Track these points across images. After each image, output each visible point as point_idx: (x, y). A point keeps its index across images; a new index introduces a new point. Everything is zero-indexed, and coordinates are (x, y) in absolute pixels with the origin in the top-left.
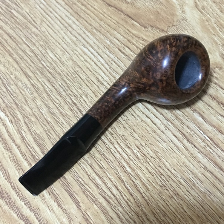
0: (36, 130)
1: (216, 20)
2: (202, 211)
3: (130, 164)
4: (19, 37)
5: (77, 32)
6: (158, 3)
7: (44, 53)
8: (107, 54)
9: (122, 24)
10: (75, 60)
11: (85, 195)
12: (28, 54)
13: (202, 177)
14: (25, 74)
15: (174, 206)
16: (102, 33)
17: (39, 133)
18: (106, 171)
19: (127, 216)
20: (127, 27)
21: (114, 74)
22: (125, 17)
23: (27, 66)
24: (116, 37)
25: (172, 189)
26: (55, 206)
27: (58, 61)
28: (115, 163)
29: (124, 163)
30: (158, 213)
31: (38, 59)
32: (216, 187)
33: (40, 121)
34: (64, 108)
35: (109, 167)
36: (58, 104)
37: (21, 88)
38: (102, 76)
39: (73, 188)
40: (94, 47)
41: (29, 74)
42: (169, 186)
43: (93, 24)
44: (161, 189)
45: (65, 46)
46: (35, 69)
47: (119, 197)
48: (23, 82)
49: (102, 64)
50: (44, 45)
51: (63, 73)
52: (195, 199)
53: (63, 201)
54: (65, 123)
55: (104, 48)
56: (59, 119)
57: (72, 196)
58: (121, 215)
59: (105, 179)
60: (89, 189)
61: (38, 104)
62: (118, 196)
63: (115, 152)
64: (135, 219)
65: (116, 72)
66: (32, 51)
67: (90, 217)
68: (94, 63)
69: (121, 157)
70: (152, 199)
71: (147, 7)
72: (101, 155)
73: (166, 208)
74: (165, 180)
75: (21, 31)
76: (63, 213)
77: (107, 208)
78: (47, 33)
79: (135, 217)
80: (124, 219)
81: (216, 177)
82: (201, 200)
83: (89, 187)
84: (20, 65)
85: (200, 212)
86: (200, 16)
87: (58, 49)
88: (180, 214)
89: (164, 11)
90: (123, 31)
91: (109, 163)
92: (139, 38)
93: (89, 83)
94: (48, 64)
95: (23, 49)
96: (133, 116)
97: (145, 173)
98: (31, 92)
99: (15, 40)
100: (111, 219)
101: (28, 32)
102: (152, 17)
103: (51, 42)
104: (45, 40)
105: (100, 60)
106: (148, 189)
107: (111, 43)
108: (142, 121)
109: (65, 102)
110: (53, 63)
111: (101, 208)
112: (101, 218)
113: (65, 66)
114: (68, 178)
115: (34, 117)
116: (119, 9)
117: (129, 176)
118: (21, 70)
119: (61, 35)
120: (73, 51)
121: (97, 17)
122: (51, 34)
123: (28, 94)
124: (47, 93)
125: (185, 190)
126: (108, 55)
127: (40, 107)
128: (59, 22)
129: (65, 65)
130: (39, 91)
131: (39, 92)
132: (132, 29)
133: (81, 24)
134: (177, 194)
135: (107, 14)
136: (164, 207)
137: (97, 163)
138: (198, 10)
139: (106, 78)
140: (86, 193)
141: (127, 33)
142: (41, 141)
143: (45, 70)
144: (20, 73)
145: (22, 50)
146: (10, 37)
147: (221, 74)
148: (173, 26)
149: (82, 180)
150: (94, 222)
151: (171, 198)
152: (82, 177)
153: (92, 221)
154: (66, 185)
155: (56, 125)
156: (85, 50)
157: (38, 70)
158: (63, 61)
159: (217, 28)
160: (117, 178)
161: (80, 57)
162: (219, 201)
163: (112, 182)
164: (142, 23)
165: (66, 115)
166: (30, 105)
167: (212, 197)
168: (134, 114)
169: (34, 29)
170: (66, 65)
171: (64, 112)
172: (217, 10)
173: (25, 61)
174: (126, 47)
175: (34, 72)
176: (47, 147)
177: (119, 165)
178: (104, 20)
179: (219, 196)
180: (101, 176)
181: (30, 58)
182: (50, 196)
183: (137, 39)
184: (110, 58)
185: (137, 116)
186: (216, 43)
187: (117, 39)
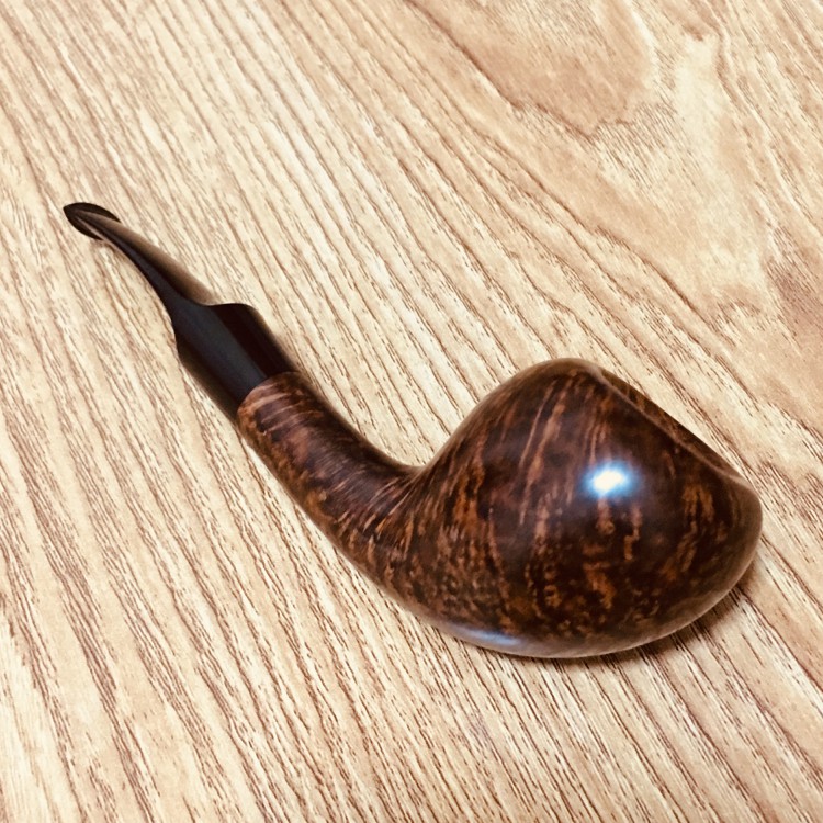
0: (22, 389)
1: (780, 137)
2: (557, 811)
3: (338, 584)
4: (49, 39)
5: (265, 69)
6: (586, 30)
7: (126, 117)
8: (355, 171)
9: (437, 77)
10: (234, 167)
11: (142, 665)
12: (65, 108)
13: (588, 686)
14: (36, 177)
15: (462, 773)
16: (357, 91)
17: (33, 403)
18: (242, 592)
19: (277, 770)
20: (451, 92)
21: (361, 247)
22: (452, 51)
23: (50, 150)
24: (403, 116)
25: (468, 709)
26: (22, 681)
27: (168, 157)
28: (285, 571)
29: (314, 577)
30: (394, 785)
31: (98, 135)
32: (631, 736)
33: (45, 358)
34: (148, 330)
35: (257, 579)
36: (131, 312)
37: (7, 226)
38: (316, 245)
39: (103, 630)
40: (312, 135)
41: (50, 182)
42: (462, 697)
43: (330, 55)
44: (427, 701)
45: (207, 109)
46: (79, 169)
47: (268, 696)
48: (21, 205)
49: (327, 205)
50: (133, 89)
51: (176, 205)
52: (543, 763)
53: (55, 669)
54: (136, 385)
55: (350, 146)
56: (119, 367)
57: (95, 658)
58: (257, 765)
59: (230, 618)
60: (162, 642)
61: (54, 296)
62: (266, 691)
63: (294, 531)
64: (305, 788)
65: (369, 240)
66: (85, 102)
67: (142, 747)
68: (297, 193)
69: (309, 553)
70: (388, 729)
71: (543, 36)
72: (241, 530)
73: (429, 771)
74: (451, 670)
75: (62, 20)
76: (45, 712)
77: (213, 726)
78: (154, 48)
79: (307, 781)
80: (265, 781)
81: (639, 698)
82: (564, 771)
83: (166, 638)
84: (25, 142)
85: (551, 812)
86: (725, 107)
87: (180, 114)
88: (475, 805)
89: (601, 64)
90: (433, 100)
91: (262, 566)
92: (485, 138)
93: (262, 262)
94: (129, 159)
95: (51, 87)
96: (393, 412)
97: (385, 632)
98: (41, 248)
99: (32, 49)
100: (215, 769)
101: (85, 30)
102: (551, 74)
103: (162, 85)
104: (139, 70)
105: (324, 188)
106: (379, 691)
107: (380, 134)
108: (422, 440)
109: (156, 310)
110: (148, 160)
111: (190, 723)
112: (180, 760)
113: (188, 179)
114: (98, 586)
115: (30, 340)
116: (438, 20)
117: (323, 630)
118: (23, 159)
119: (205, 67)
120: (231, 133)
121: (353, 31)
122: (168, 53)
123: (30, 252)
124: (98, 264)
125: (517, 720)
126: (357, 174)
127: (60, 309)
128: (207, 20)
129: (191, 177)
130: (71, 248)
131: (69, 252)
132: (469, 101)
133: (289, 43)
134: (480, 729)
135: (392, 28)
136: (421, 766)
137: (217, 557)
138: (721, 86)
139: (329, 256)
140: (150, 655)
141: (447, 113)
142: (33, 432)
143: (113, 178)
144: (17, 168)
145: (48, 91)
146: (16, 34)
147: (751, 330)
148: (619, 121)
149: (147, 606)
150: (151, 767)
151: (456, 740)
152: (149, 596)
153: (145, 763)
154: (82, 613)
155: (102, 385)
156: (278, 139)
157: (89, 172)
158: (189, 163)
159: (774, 164)
160: (278, 624)
161: (254, 160)
162: (630, 789)
163: (255, 637)
164: (508, 88)
165: (149, 357)
166: (24, 296)
167: (609, 766)
168: (399, 409)
169: (110, 25)
170: (195, 177)
171: (142, 345)
172: (790, 98)
173: (47, 131)
174: (428, 161)
175: (72, 179)
176: (48, 459)
177: (296, 578)
178: (375, 48)
179: (634, 769)
180: (219, 605)
181: (67, 126)
182: (13, 640)
183: (478, 141)
184: (362, 186)
185: (407, 416)
186: (759, 215)
187: (404, 126)
